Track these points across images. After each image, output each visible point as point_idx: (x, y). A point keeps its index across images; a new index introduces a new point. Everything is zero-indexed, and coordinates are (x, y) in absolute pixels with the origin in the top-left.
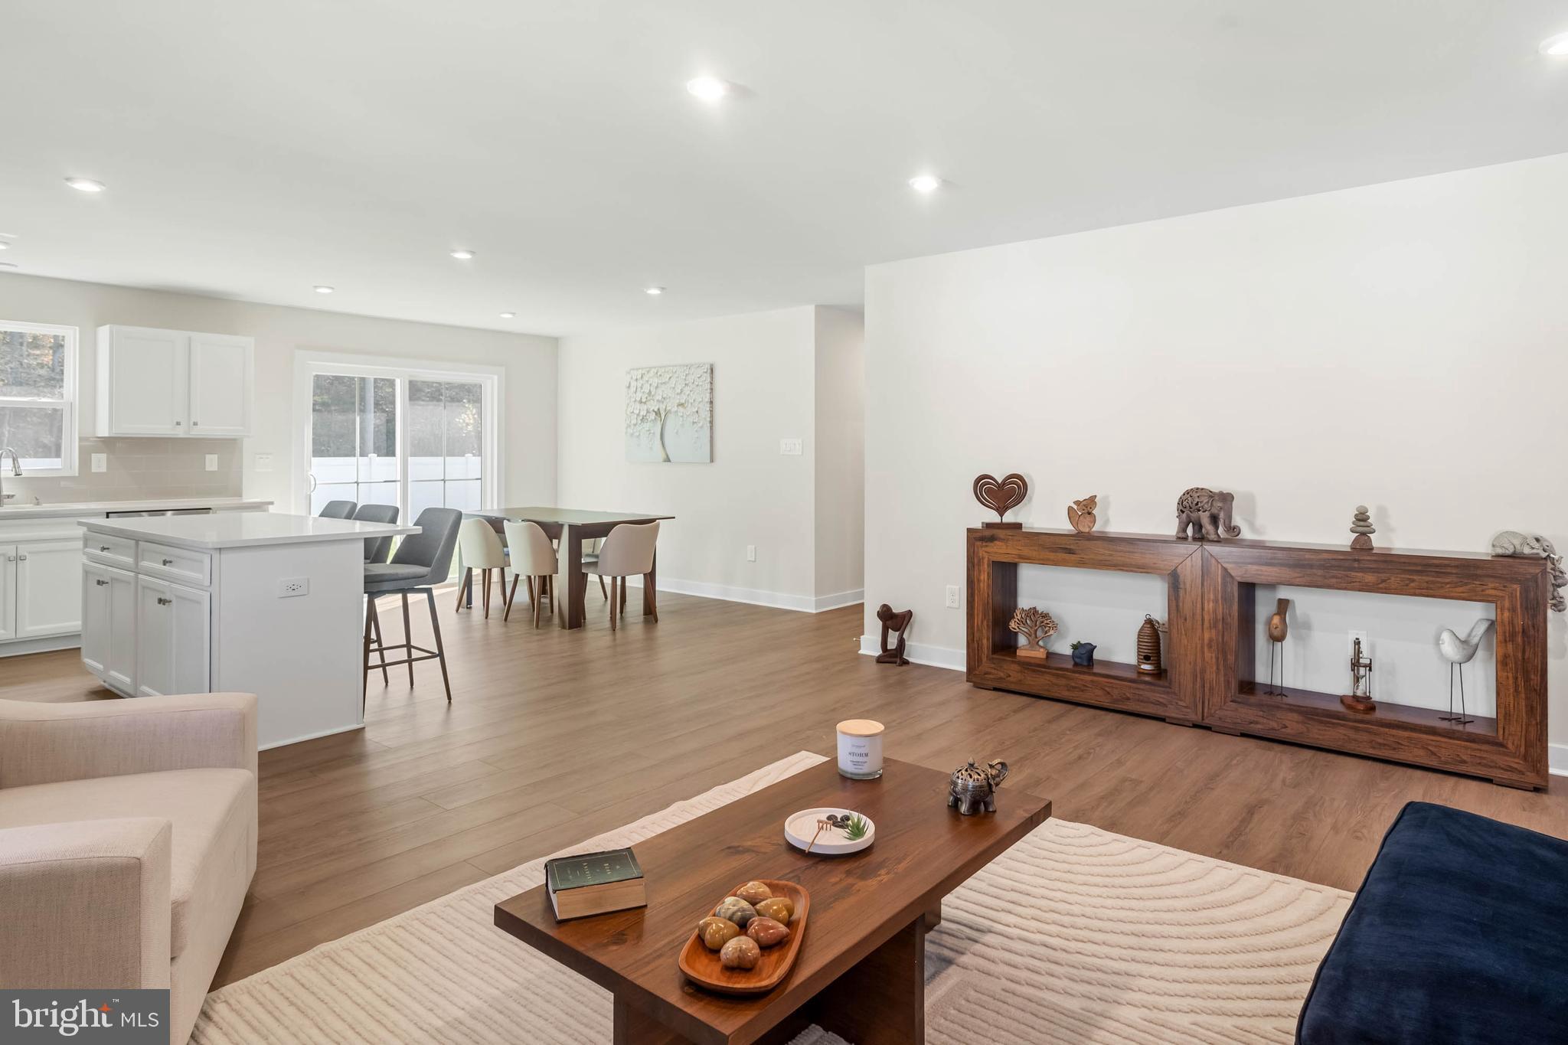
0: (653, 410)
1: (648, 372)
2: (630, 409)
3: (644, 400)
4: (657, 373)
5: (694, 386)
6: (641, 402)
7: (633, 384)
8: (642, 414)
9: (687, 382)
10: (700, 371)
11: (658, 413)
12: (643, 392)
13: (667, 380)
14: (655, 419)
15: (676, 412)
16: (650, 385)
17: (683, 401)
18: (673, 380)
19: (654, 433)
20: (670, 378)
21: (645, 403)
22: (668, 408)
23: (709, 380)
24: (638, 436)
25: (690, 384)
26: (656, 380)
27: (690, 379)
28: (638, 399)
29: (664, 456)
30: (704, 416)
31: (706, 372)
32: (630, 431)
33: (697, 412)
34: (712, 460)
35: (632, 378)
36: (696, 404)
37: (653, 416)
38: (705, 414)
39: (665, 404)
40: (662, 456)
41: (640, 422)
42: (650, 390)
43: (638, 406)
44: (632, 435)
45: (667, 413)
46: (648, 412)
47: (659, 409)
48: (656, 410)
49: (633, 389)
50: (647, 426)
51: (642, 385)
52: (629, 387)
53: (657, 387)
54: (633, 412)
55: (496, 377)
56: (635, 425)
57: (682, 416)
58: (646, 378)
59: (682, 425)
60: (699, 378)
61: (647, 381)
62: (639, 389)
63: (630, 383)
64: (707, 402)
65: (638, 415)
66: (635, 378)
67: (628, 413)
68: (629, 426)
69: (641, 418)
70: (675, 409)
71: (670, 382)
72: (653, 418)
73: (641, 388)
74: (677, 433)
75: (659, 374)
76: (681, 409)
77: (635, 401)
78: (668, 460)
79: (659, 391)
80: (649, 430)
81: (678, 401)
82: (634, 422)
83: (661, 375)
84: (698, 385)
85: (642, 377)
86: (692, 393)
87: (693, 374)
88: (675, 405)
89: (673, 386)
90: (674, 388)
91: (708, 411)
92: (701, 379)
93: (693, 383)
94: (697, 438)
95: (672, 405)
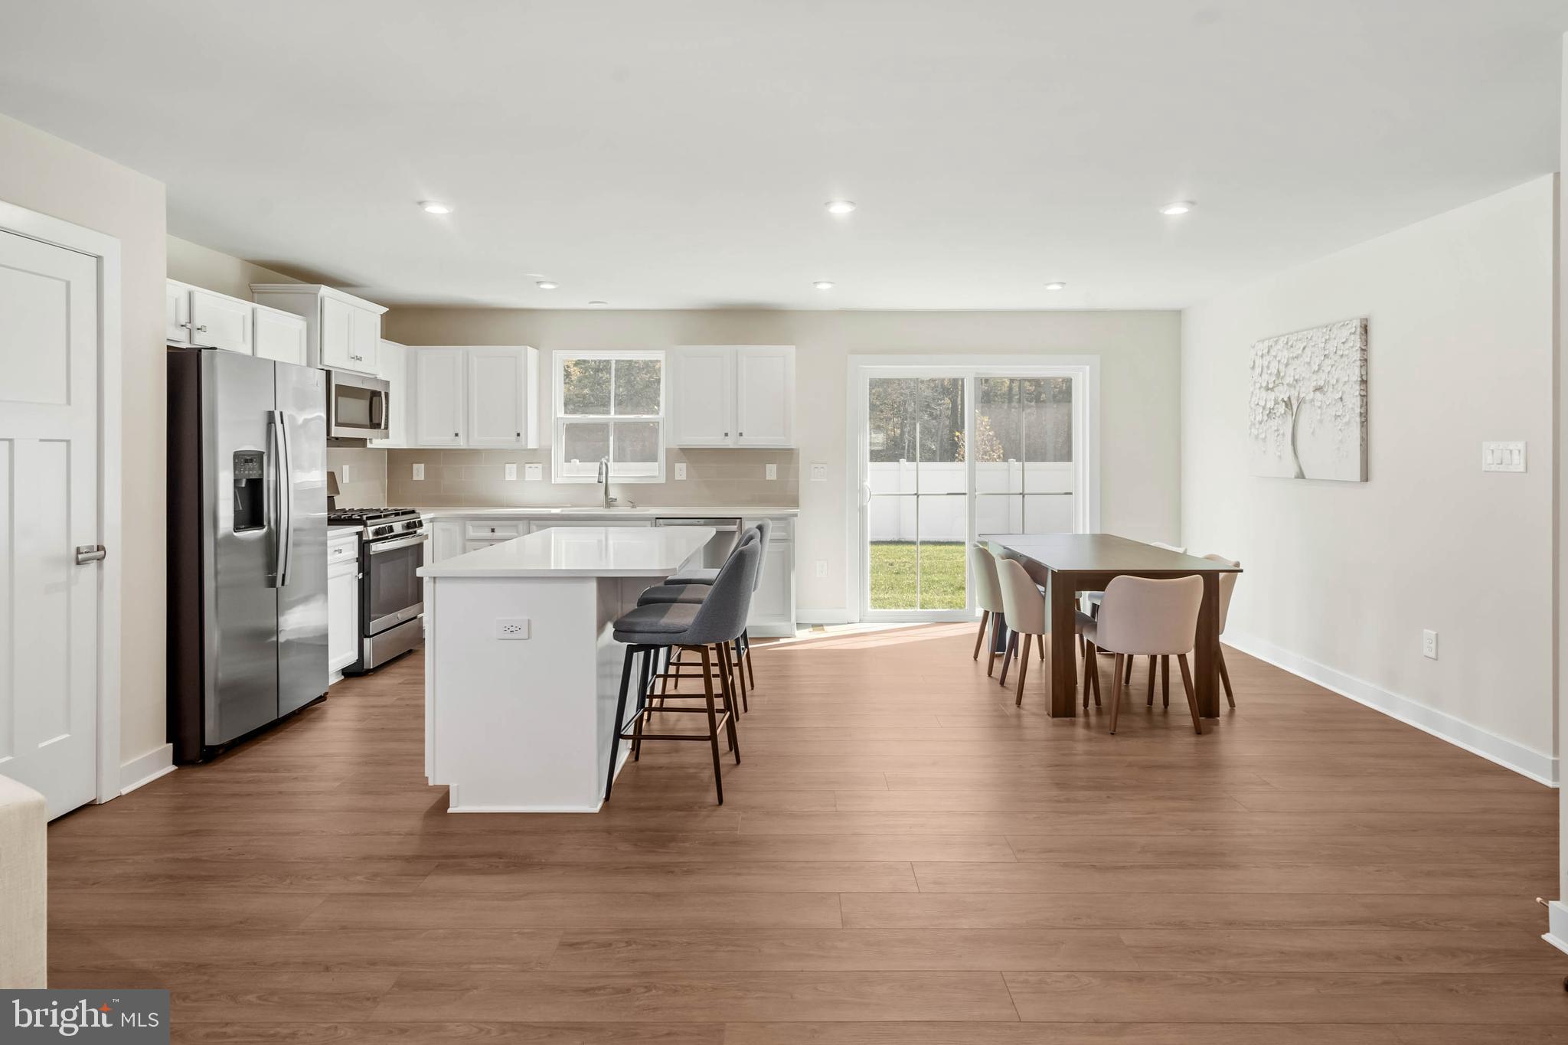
0: (1283, 401)
1: (1276, 342)
2: (1255, 400)
3: (1271, 386)
4: (1287, 343)
5: (1337, 358)
6: (1268, 389)
7: (1259, 362)
8: (1268, 406)
9: (1326, 352)
10: (1345, 333)
11: (1288, 404)
12: (1271, 374)
13: (1300, 352)
14: (1285, 413)
15: (1312, 400)
16: (1279, 361)
17: (1321, 383)
18: (1308, 351)
19: (1283, 435)
20: (1304, 348)
21: (1272, 389)
22: (1302, 396)
23: (1358, 345)
24: (1264, 439)
25: (1332, 355)
26: (1285, 353)
27: (1331, 347)
28: (1264, 384)
29: (1297, 470)
30: (1350, 406)
31: (1354, 333)
32: (1254, 431)
33: (1341, 399)
34: (1365, 477)
35: (1257, 354)
36: (1340, 384)
37: (1282, 408)
38: (1354, 402)
39: (1298, 389)
40: (1293, 471)
41: (1266, 418)
42: (1278, 371)
43: (1264, 394)
44: (1257, 437)
45: (1301, 402)
46: (1276, 403)
47: (1289, 398)
48: (1286, 399)
49: (1258, 370)
50: (1274, 424)
51: (1269, 363)
52: (1253, 368)
53: (1287, 365)
54: (1258, 404)
55: (1088, 367)
56: (1260, 423)
57: (1319, 408)
58: (1273, 353)
59: (1321, 421)
60: (1343, 343)
61: (1275, 357)
62: (1265, 370)
63: (1254, 362)
64: (1355, 382)
65: (1264, 408)
66: (1260, 353)
67: (1253, 406)
68: (1253, 424)
69: (1268, 412)
70: (1311, 395)
71: (1304, 356)
72: (1283, 412)
73: (1268, 367)
74: (1313, 433)
75: (1289, 344)
76: (1319, 395)
77: (1261, 387)
78: (1301, 475)
79: (1290, 370)
80: (1278, 430)
81: (1315, 384)
82: (1259, 418)
83: (1292, 347)
84: (1342, 356)
85: (1268, 352)
86: (1334, 368)
87: (1335, 338)
88: (1312, 389)
89: (1308, 360)
90: (1309, 363)
91: (1357, 396)
92: (1347, 346)
93: (1336, 353)
94: (1341, 441)
95: (1306, 391)
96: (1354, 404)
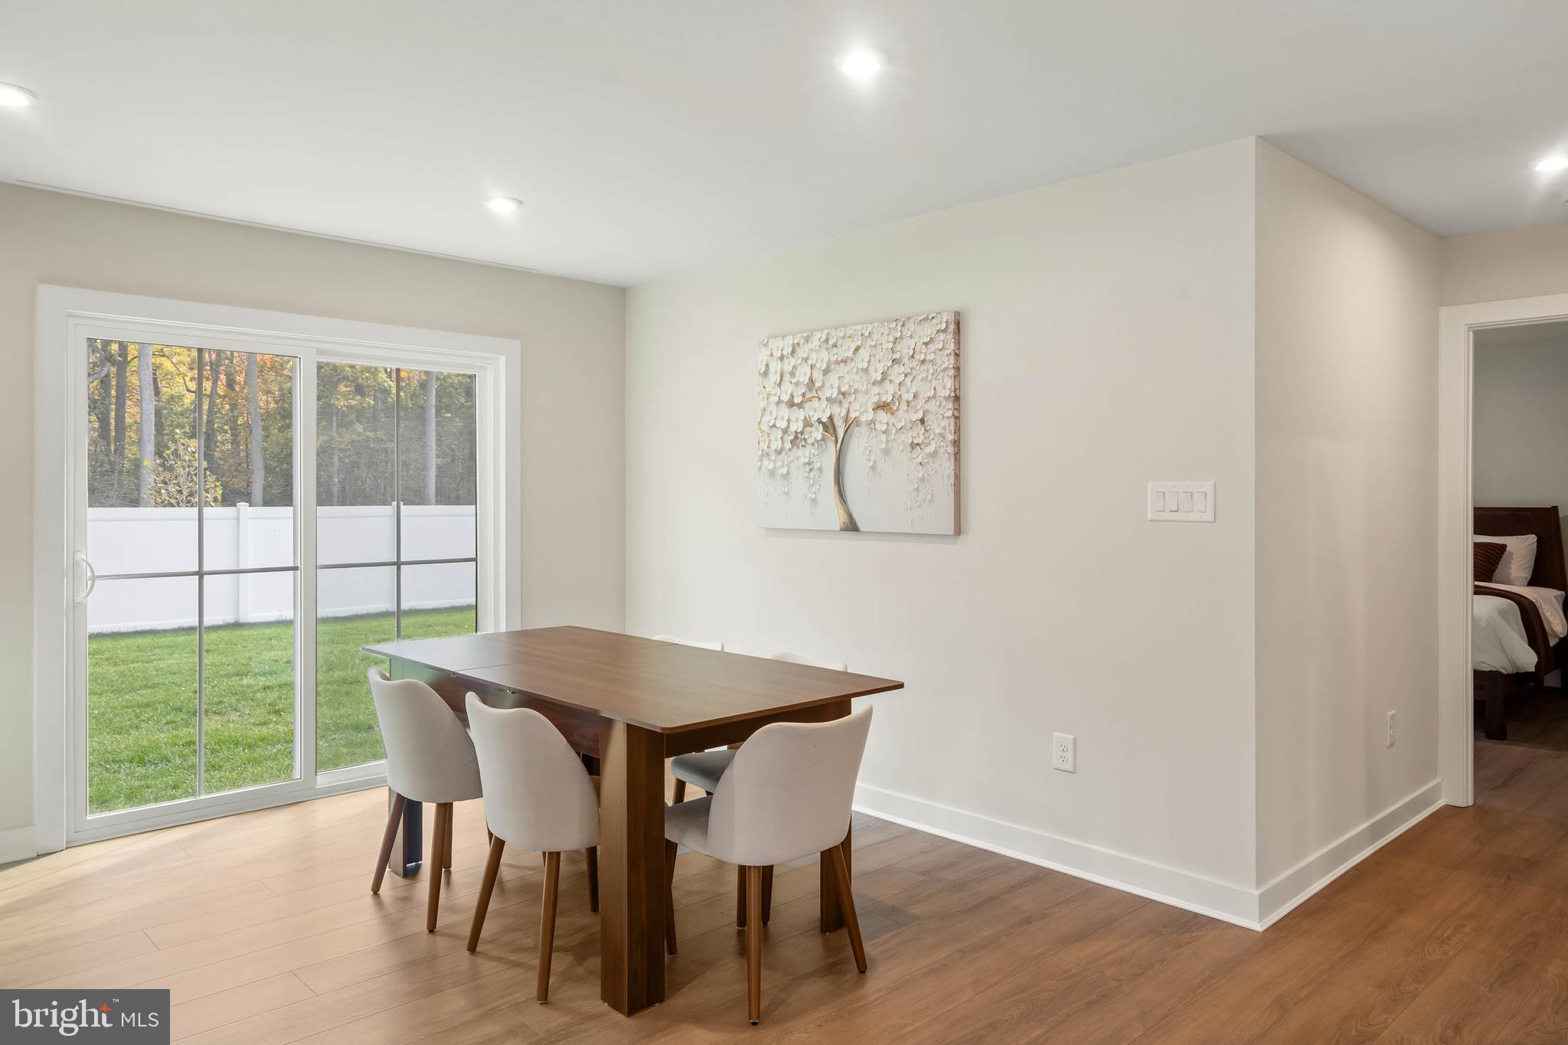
0: (819, 421)
1: (807, 340)
2: (768, 419)
3: (798, 400)
4: (827, 341)
5: (915, 363)
6: (791, 404)
7: (775, 366)
8: (793, 428)
9: (897, 356)
10: (929, 330)
11: (829, 426)
12: (797, 384)
13: (850, 354)
14: (823, 439)
15: (873, 422)
16: (812, 367)
17: (889, 399)
18: (864, 354)
19: (820, 470)
20: (857, 349)
21: (800, 406)
22: (853, 415)
23: (951, 347)
24: (786, 477)
25: (905, 360)
26: (825, 355)
27: (905, 349)
28: (786, 398)
29: (843, 518)
30: (938, 431)
31: (945, 331)
32: (768, 464)
33: (922, 421)
34: (958, 531)
35: (772, 355)
36: (920, 402)
37: (817, 433)
38: (941, 424)
39: (846, 405)
40: (837, 519)
41: (788, 445)
42: (811, 380)
43: (785, 411)
44: (772, 473)
45: (851, 424)
46: (807, 423)
47: (831, 418)
48: (824, 420)
49: (774, 378)
50: (804, 454)
51: (794, 367)
52: (766, 374)
53: (826, 372)
54: (774, 426)
56: (779, 452)
57: (884, 432)
58: (801, 353)
59: (887, 452)
60: (926, 344)
61: (806, 360)
62: (787, 377)
63: (767, 366)
64: (947, 398)
65: (785, 431)
66: (777, 354)
67: (764, 427)
68: (765, 455)
69: (792, 437)
70: (870, 415)
71: (858, 359)
72: (819, 437)
73: (792, 374)
74: (873, 468)
75: (831, 342)
76: (883, 416)
77: (779, 402)
78: (851, 526)
79: (833, 379)
80: (809, 463)
81: (876, 399)
82: (776, 444)
83: (835, 345)
84: (923, 362)
85: (793, 352)
86: (909, 379)
87: (911, 337)
88: (870, 407)
89: (865, 365)
90: (866, 371)
91: (948, 418)
92: (932, 347)
93: (913, 356)
94: (923, 479)
95: (861, 408)
96: (944, 428)
